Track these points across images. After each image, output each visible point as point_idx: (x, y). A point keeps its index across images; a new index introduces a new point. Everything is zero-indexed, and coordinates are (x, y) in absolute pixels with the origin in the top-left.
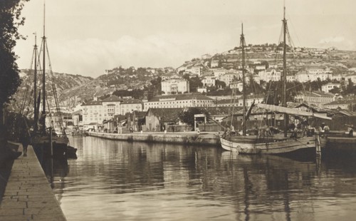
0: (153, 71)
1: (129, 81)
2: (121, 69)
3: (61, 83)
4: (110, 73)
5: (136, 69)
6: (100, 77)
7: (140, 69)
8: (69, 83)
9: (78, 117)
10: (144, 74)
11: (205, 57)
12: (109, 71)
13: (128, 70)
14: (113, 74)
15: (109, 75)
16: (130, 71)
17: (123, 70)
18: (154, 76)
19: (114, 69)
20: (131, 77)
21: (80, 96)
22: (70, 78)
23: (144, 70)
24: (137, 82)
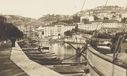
0: (62, 16)
1: (53, 20)
2: (49, 15)
3: (24, 21)
4: (45, 16)
5: (55, 15)
6: (41, 18)
7: (57, 15)
8: (27, 21)
9: (41, 32)
10: (59, 17)
11: (86, 10)
12: (44, 16)
13: (52, 15)
14: (46, 17)
15: (44, 17)
16: (53, 16)
17: (50, 15)
18: (63, 18)
19: (46, 15)
20: (54, 18)
21: (33, 25)
22: (27, 19)
23: (59, 15)
24: (56, 20)
